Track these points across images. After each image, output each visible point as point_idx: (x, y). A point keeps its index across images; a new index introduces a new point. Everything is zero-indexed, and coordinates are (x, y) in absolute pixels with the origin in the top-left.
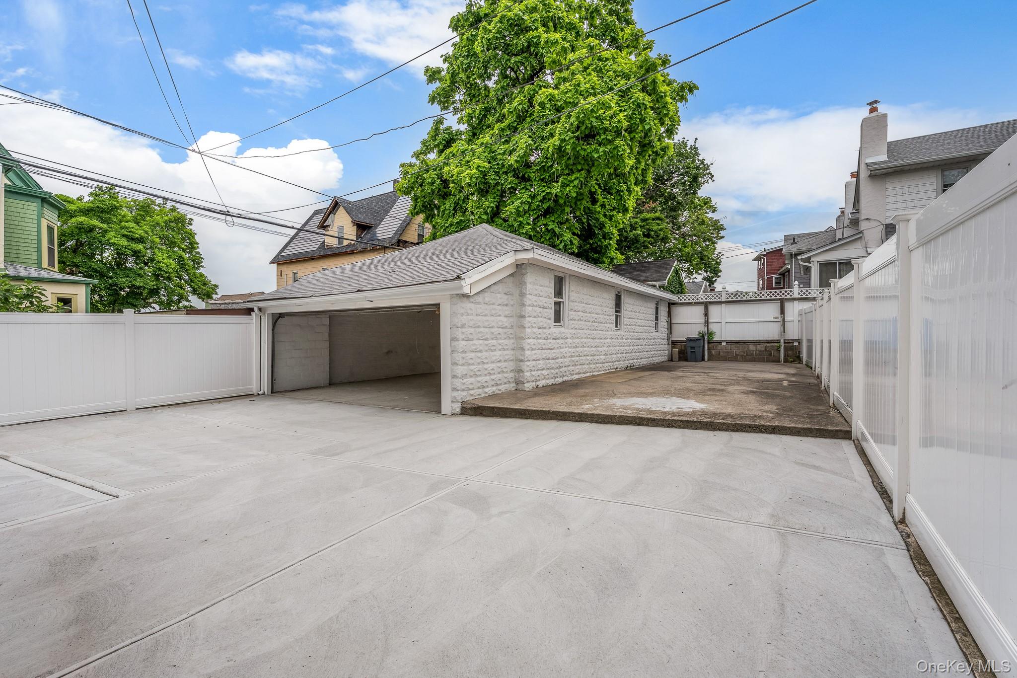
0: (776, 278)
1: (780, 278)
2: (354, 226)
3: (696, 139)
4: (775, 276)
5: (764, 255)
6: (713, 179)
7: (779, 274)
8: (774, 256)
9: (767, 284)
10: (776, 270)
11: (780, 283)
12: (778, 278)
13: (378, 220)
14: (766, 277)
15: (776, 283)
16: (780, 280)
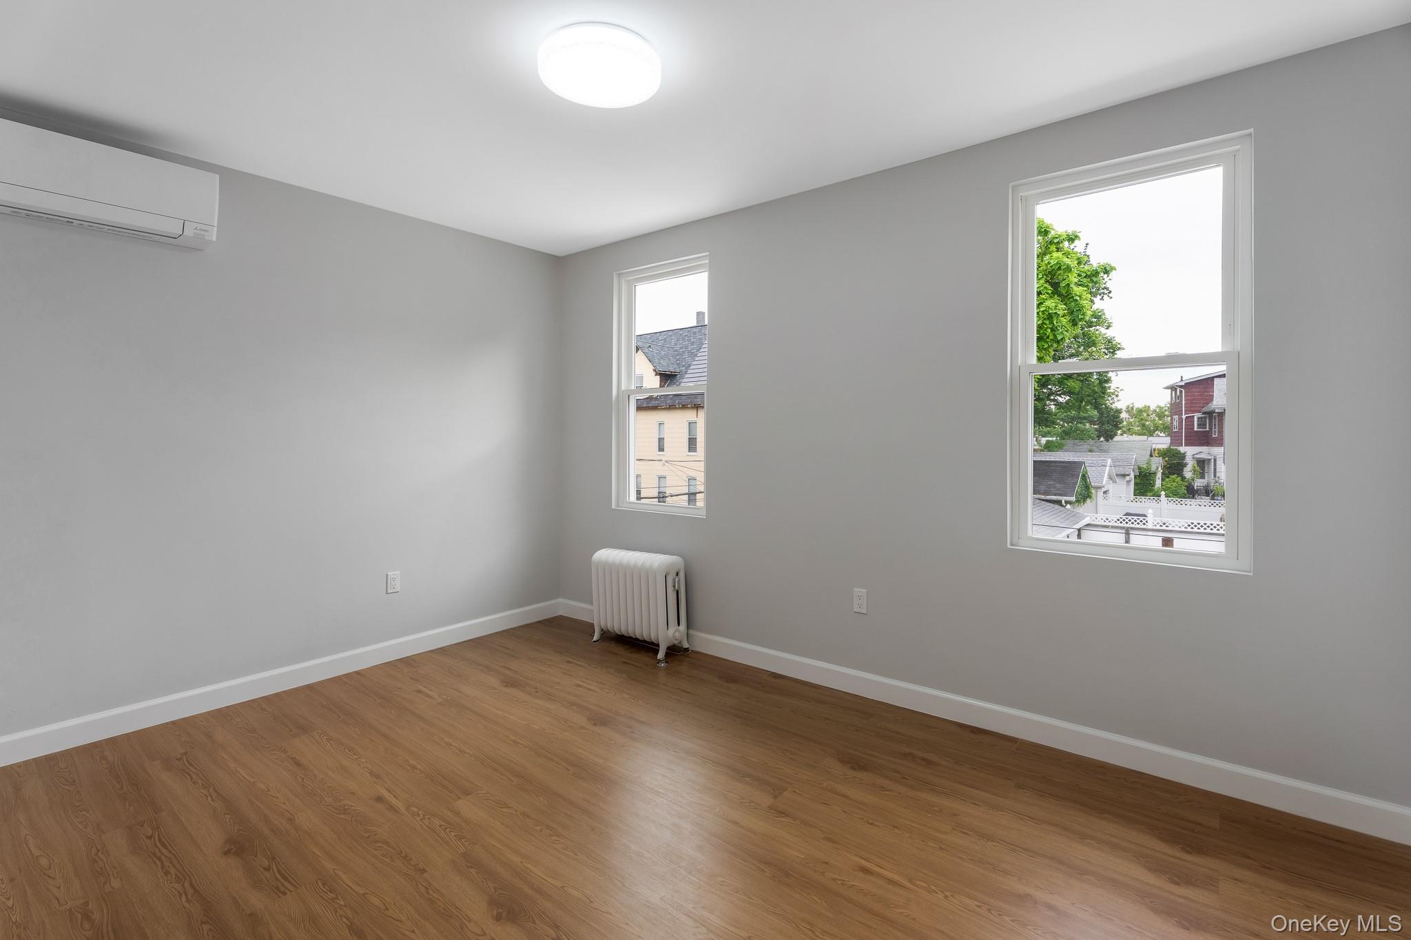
0: (1198, 418)
1: (1205, 418)
2: (656, 375)
3: (1087, 244)
4: (1197, 416)
5: (1181, 387)
6: (1110, 295)
7: (1204, 413)
8: (1197, 388)
9: (1185, 425)
10: (1200, 407)
11: (1205, 425)
12: (1202, 418)
13: (683, 366)
14: (1184, 417)
15: (1199, 425)
16: (1205, 421)
